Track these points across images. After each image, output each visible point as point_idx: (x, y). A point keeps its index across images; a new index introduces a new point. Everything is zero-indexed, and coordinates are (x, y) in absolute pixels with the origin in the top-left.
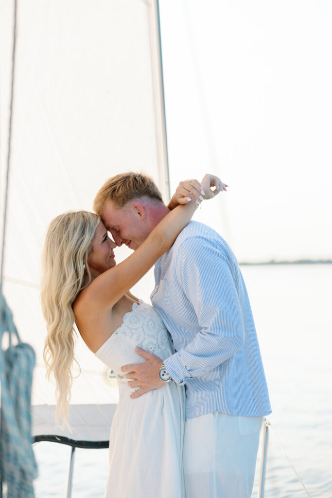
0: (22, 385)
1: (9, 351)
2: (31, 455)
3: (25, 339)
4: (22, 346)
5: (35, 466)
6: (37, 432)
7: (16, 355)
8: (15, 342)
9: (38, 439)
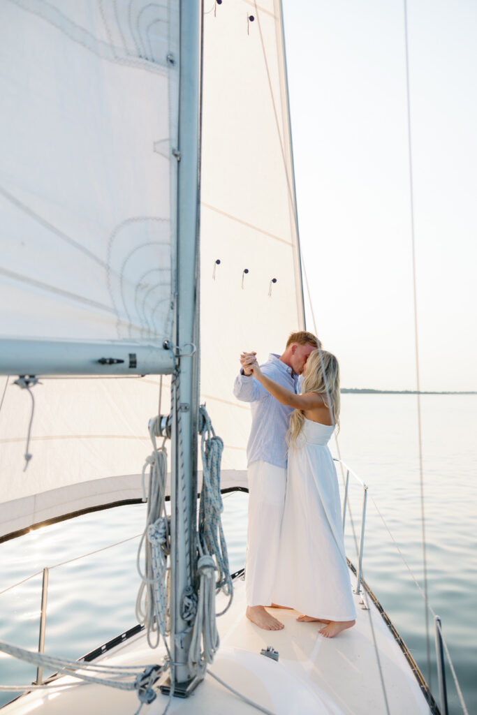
0: (215, 460)
1: (208, 440)
2: (220, 499)
3: (217, 434)
4: (215, 438)
5: (221, 505)
6: (223, 487)
7: (212, 443)
8: (212, 436)
9: (224, 491)
